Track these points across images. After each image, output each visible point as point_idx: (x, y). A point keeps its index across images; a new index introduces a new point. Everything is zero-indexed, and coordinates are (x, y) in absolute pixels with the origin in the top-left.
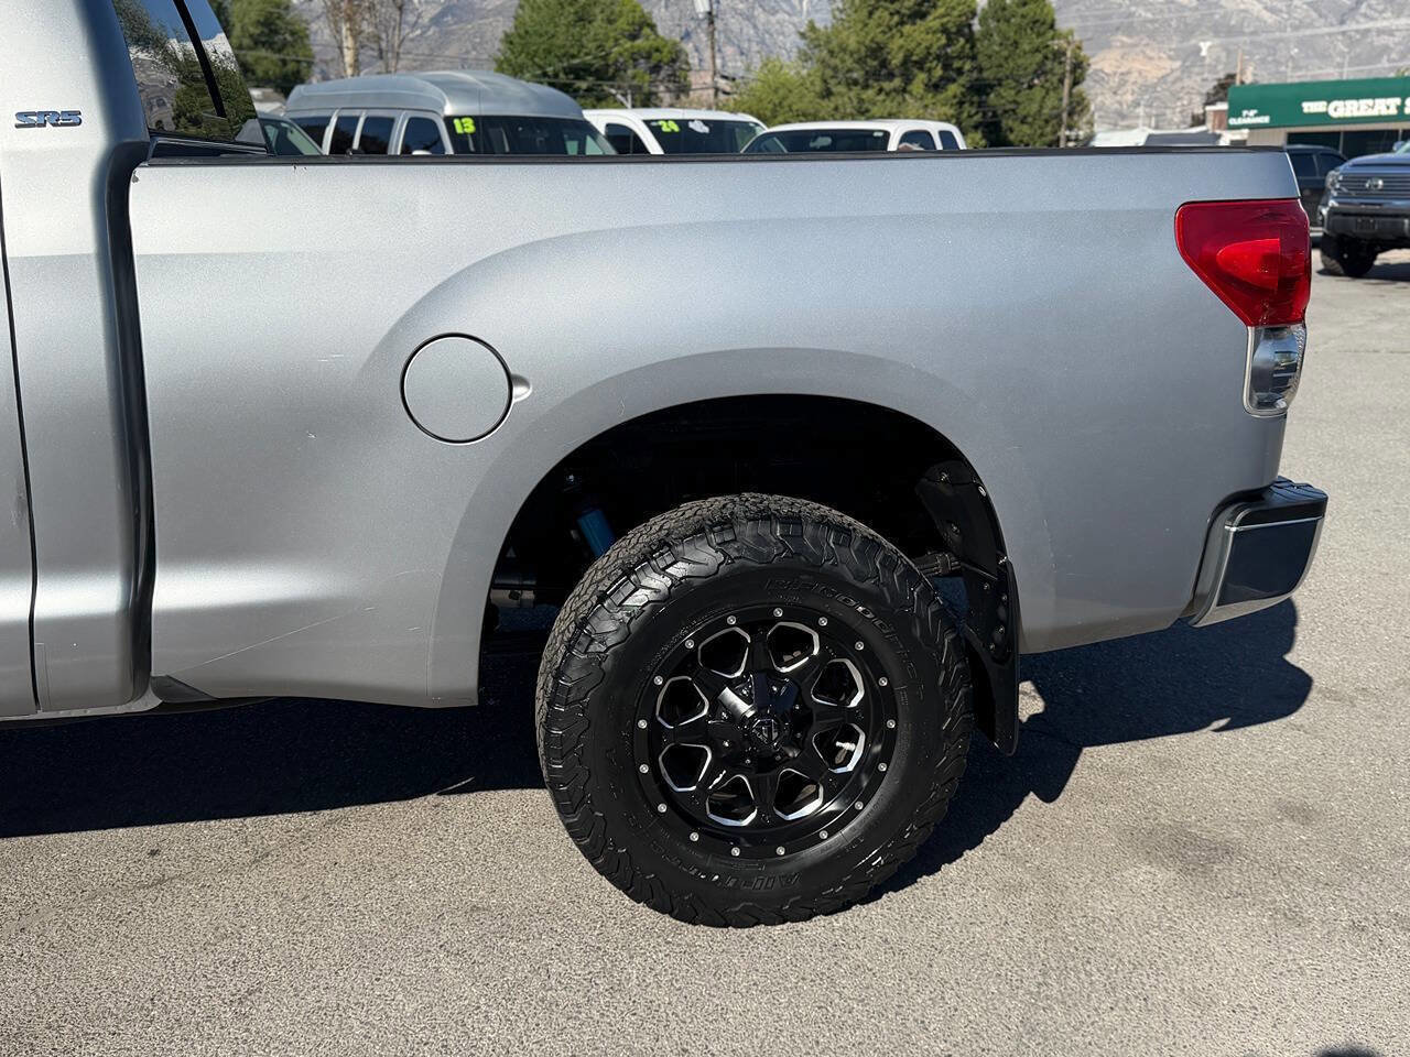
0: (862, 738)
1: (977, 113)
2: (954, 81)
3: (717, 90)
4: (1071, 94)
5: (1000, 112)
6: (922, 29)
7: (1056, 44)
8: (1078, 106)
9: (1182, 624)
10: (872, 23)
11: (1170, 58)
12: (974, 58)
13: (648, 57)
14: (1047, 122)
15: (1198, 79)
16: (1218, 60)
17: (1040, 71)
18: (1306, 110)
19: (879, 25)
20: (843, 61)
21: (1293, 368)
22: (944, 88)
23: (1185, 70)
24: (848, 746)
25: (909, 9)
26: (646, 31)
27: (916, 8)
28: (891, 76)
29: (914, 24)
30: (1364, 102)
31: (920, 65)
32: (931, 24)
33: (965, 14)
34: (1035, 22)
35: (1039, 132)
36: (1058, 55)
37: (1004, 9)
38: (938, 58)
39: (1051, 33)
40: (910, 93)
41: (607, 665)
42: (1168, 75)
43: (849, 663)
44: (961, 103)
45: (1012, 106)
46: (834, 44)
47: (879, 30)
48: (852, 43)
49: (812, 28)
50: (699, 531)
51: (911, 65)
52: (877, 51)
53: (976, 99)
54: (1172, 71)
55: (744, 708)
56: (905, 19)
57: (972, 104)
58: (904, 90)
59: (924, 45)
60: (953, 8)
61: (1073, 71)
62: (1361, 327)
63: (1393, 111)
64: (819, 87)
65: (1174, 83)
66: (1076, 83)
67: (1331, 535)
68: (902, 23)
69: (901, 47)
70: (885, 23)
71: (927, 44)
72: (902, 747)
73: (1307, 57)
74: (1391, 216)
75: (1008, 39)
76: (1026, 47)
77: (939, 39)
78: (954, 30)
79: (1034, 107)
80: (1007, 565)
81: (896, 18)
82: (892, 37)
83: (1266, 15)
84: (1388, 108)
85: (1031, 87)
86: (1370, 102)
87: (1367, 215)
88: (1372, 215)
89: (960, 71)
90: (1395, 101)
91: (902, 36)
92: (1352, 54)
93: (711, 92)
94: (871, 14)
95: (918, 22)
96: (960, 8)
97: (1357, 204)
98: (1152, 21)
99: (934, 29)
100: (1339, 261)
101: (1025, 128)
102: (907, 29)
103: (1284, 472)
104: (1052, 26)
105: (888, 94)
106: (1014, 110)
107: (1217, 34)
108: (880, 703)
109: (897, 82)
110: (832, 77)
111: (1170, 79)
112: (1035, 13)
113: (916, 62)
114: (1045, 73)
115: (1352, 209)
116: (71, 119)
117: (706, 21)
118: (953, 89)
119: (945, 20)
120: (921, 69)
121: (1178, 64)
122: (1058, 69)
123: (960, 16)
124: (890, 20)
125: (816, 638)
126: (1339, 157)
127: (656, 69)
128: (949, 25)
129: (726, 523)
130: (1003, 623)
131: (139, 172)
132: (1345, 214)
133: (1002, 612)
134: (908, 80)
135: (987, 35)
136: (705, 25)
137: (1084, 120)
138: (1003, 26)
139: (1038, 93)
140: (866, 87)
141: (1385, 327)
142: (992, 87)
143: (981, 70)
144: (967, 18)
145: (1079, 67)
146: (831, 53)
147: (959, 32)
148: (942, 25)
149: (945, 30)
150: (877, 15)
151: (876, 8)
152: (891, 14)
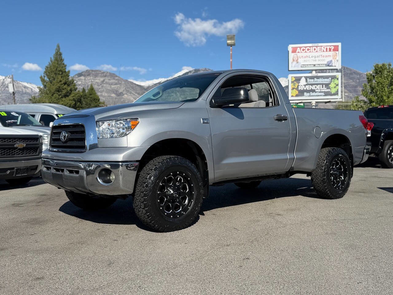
6: (68, 99)
10: (53, 97)
19: (55, 98)
25: (64, 94)
27: (66, 94)
29: (66, 98)
32: (70, 98)
33: (79, 96)
34: (95, 99)
37: (86, 95)
39: (99, 102)
47: (56, 99)
56: (63, 96)
59: (69, 104)
60: (76, 95)
70: (58, 97)
71: (70, 103)
75: (88, 103)
77: (73, 102)
78: (76, 100)
81: (60, 96)
82: (60, 101)
91: (62, 101)
94: (52, 95)
95: (67, 97)
96: (78, 94)
99: (71, 99)
104: (99, 100)
112: (94, 97)
117: (12, 94)
119: (74, 97)
123: (78, 97)
124: (59, 97)
128: (75, 99)
136: (12, 95)
144: (80, 97)
148: (74, 99)
149: (74, 100)
150: (55, 95)
151: (54, 93)
152: (59, 95)
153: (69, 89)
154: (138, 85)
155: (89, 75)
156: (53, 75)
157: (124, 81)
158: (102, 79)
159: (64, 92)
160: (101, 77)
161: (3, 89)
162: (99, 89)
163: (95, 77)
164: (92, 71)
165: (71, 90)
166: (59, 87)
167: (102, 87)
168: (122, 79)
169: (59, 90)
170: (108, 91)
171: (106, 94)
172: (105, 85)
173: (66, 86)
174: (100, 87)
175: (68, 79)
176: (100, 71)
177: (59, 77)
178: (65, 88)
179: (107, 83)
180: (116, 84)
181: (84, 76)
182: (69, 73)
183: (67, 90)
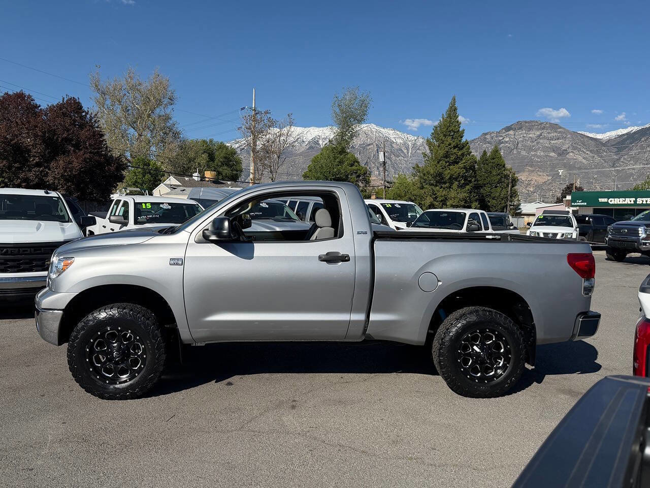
0: (503, 359)
1: (476, 196)
2: (468, 184)
3: (385, 186)
4: (511, 190)
5: (484, 195)
6: (457, 167)
7: (505, 173)
8: (514, 194)
9: (571, 340)
10: (439, 165)
11: (547, 175)
12: (475, 177)
13: (356, 173)
14: (502, 199)
15: (558, 183)
16: (566, 176)
17: (500, 182)
18: (600, 201)
19: (441, 166)
20: (428, 177)
21: (592, 287)
22: (465, 187)
23: (553, 180)
24: (500, 361)
26: (356, 164)
27: (455, 160)
28: (445, 183)
29: (454, 165)
30: (621, 199)
31: (456, 179)
34: (498, 165)
35: (499, 202)
36: (506, 176)
37: (486, 160)
38: (462, 176)
39: (504, 169)
40: (452, 188)
41: (453, 338)
42: (546, 181)
43: (501, 343)
44: (471, 192)
45: (489, 193)
46: (425, 172)
47: (441, 168)
48: (432, 172)
49: (418, 166)
50: (471, 313)
51: (452, 179)
52: (440, 175)
53: (476, 191)
54: (548, 180)
55: (478, 350)
57: (475, 192)
58: (450, 187)
59: (457, 172)
60: (469, 160)
61: (512, 182)
62: (619, 279)
63: (632, 202)
64: (419, 185)
65: (549, 184)
66: (513, 186)
67: (602, 322)
68: (450, 165)
69: (449, 173)
70: (444, 165)
71: (459, 172)
72: (512, 361)
73: (601, 176)
74: (630, 242)
75: (488, 170)
76: (495, 173)
77: (463, 171)
79: (498, 194)
80: (534, 324)
81: (448, 164)
82: (446, 170)
83: (584, 161)
84: (631, 201)
85: (496, 187)
86: (624, 199)
87: (622, 241)
88: (624, 241)
89: (470, 181)
90: (633, 199)
91: (449, 169)
92: (618, 176)
93: (384, 187)
94: (438, 162)
95: (456, 165)
96: (471, 161)
97: (618, 237)
98: (540, 162)
99: (461, 167)
100: (612, 256)
101: (494, 201)
102: (451, 167)
103: (591, 310)
104: (504, 166)
105: (444, 189)
106: (490, 195)
107: (565, 167)
108: (507, 352)
109: (447, 185)
110: (424, 182)
111: (547, 183)
112: (498, 162)
113: (454, 178)
114: (501, 182)
115: (617, 239)
116: (366, 233)
117: (383, 164)
118: (468, 187)
119: (465, 164)
120: (456, 180)
121: (550, 178)
122: (506, 181)
123: (471, 163)
125: (494, 336)
126: (612, 219)
127: (359, 176)
128: (467, 166)
129: (477, 311)
130: (533, 337)
131: (375, 242)
132: (614, 240)
133: (532, 335)
134: (452, 184)
135: (480, 169)
137: (516, 199)
138: (486, 166)
139: (499, 189)
140: (436, 186)
141: (628, 279)
142: (482, 187)
143: (478, 181)
144: (473, 164)
145: (514, 181)
146: (424, 174)
147: (470, 168)
148: (464, 166)
149: (465, 168)
150: (441, 163)
151: (440, 160)
152: (446, 162)
153: (460, 153)
154: (592, 139)
155: (520, 128)
156: (442, 137)
157: (571, 134)
158: (538, 133)
159: (453, 158)
160: (538, 130)
161: (414, 152)
162: (533, 146)
163: (529, 131)
164: (526, 122)
165: (463, 155)
166: (447, 152)
167: (538, 143)
168: (568, 131)
169: (446, 156)
170: (545, 149)
171: (542, 154)
172: (541, 141)
173: (456, 150)
174: (535, 143)
175: (460, 141)
176: (537, 122)
177: (449, 139)
178: (455, 153)
179: (545, 138)
180: (558, 139)
181: (515, 130)
182: (463, 133)
183: (457, 155)
